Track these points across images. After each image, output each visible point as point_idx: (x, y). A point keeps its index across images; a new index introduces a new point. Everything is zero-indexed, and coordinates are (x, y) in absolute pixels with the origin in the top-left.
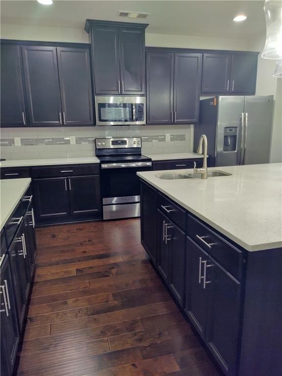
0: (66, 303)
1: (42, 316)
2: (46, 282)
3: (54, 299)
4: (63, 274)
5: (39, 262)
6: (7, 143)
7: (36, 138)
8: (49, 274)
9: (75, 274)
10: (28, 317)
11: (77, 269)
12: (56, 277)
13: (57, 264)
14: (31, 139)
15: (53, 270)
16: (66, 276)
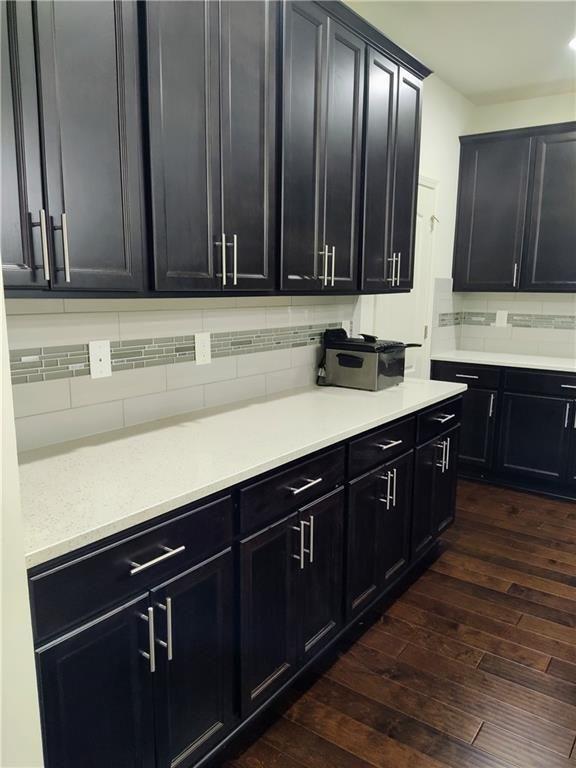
0: (455, 627)
1: (405, 623)
2: (445, 578)
3: (439, 609)
4: (484, 579)
5: (458, 542)
6: (483, 319)
7: (539, 313)
8: (461, 568)
9: (505, 588)
10: (386, 614)
11: (514, 585)
12: (468, 579)
13: (486, 558)
14: (528, 315)
15: (471, 565)
16: (487, 586)
